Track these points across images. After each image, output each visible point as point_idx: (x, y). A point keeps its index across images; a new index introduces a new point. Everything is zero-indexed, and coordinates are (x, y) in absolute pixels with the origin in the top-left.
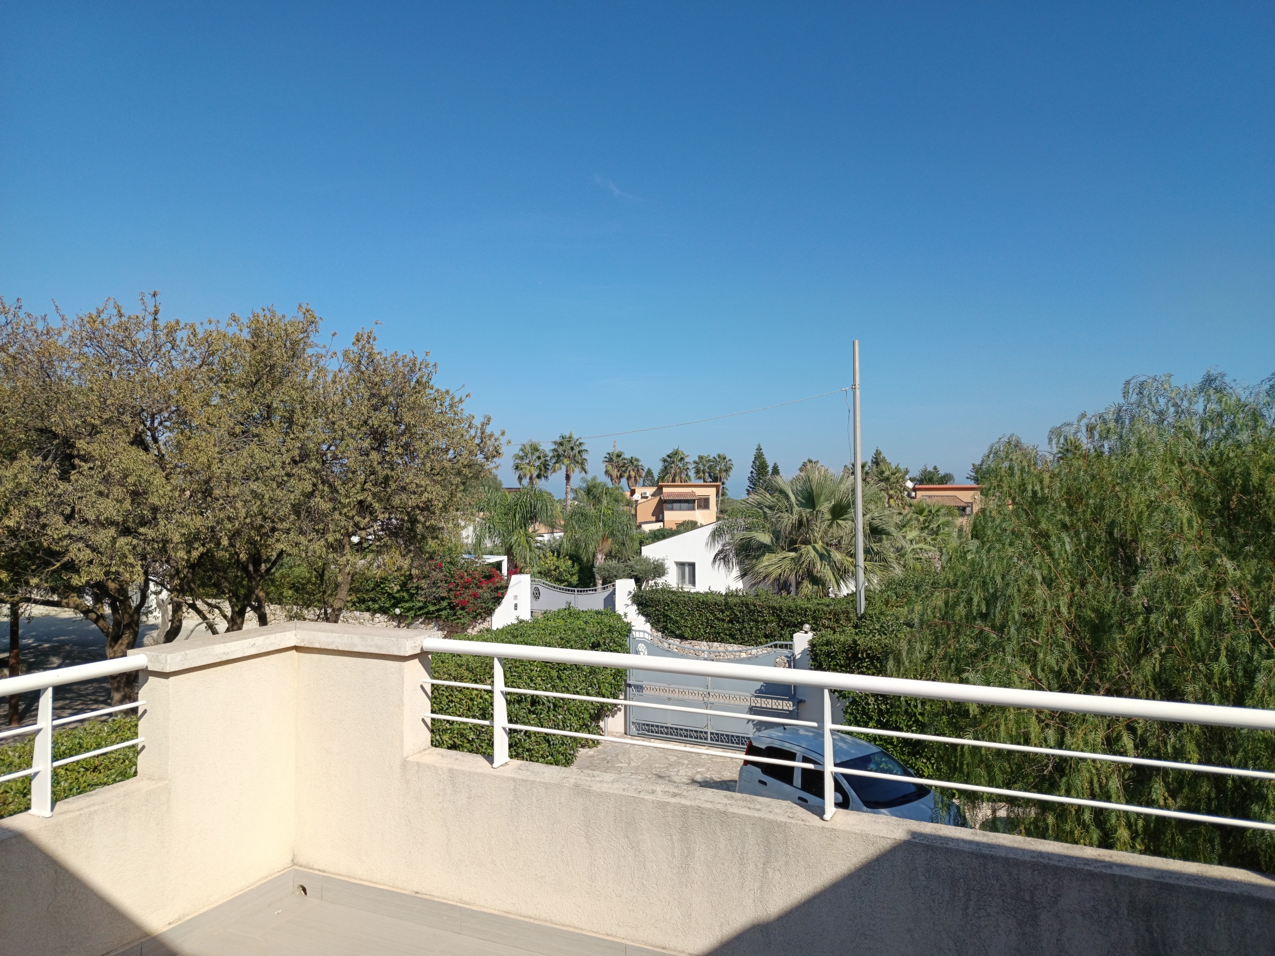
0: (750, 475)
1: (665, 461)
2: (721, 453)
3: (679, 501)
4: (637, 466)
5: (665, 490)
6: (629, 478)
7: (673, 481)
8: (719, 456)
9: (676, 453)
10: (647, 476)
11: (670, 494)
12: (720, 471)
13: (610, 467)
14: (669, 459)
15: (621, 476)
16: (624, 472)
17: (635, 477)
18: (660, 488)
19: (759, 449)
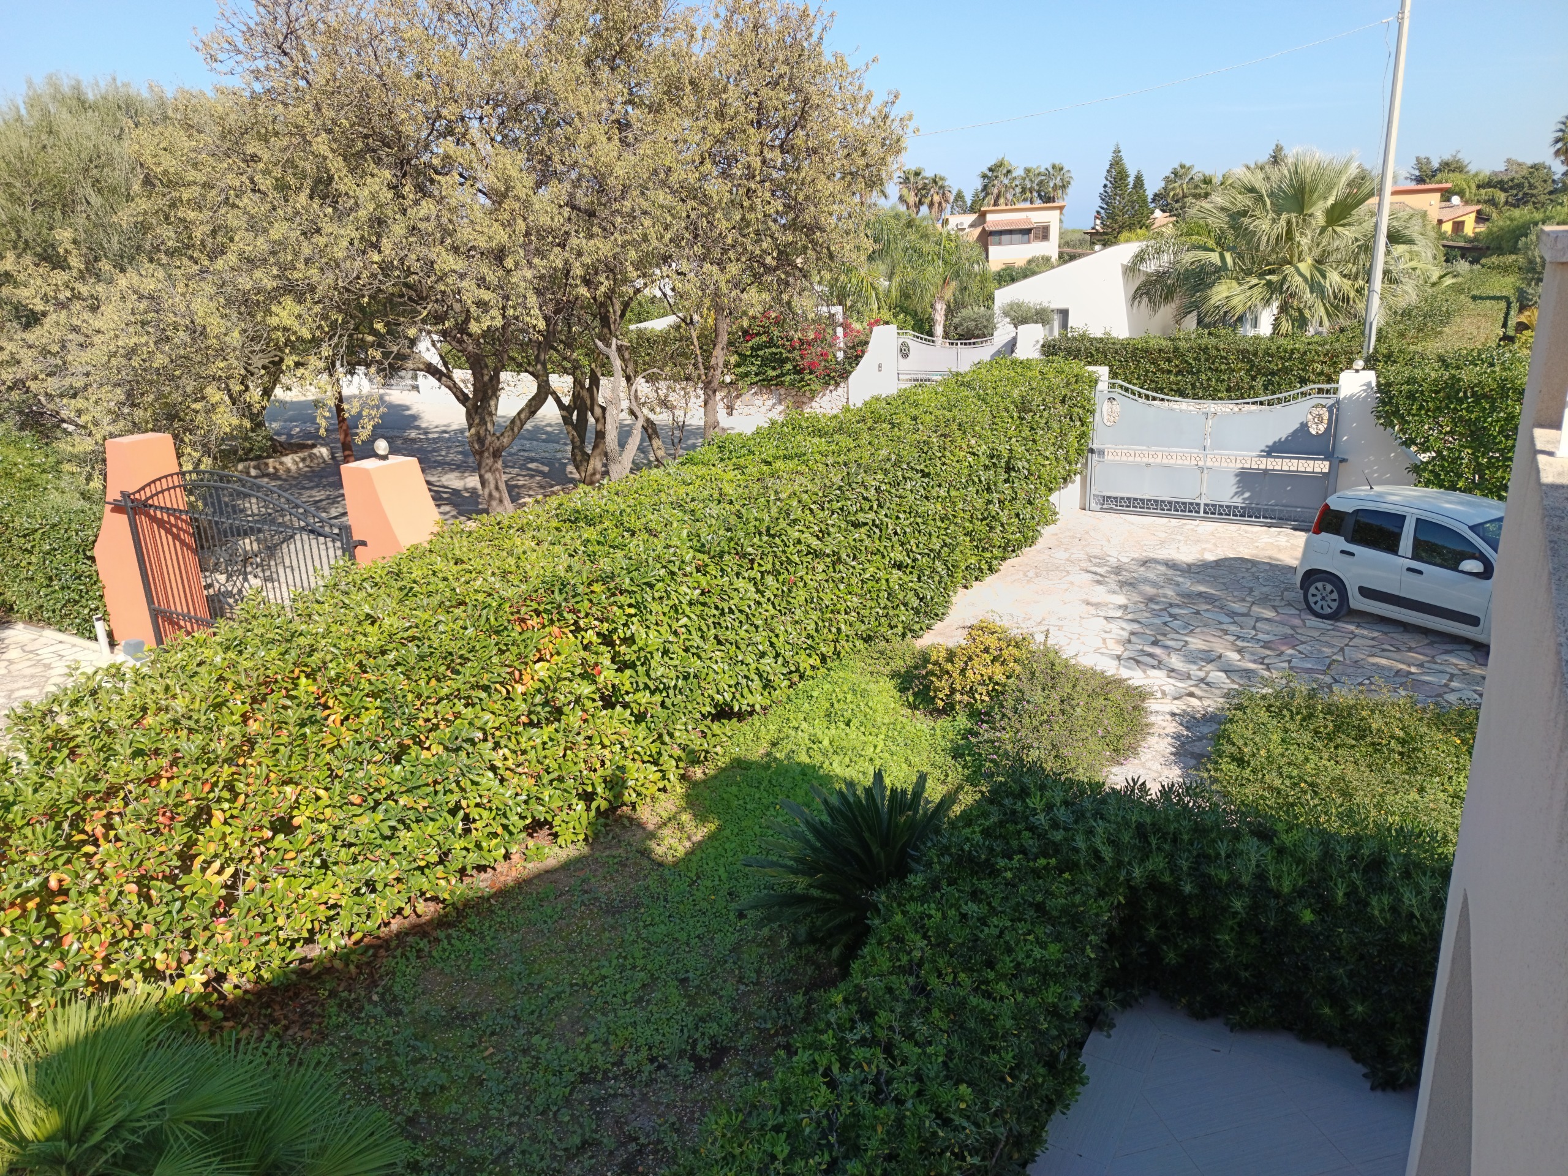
0: (1102, 190)
1: (984, 176)
2: (1057, 163)
3: (1010, 232)
4: (942, 187)
5: (989, 217)
6: (931, 205)
7: (996, 204)
8: (1054, 167)
9: (1000, 165)
10: (956, 200)
11: (997, 223)
12: (1055, 188)
13: (905, 191)
14: (990, 174)
15: (921, 203)
16: (925, 196)
17: (940, 204)
18: (983, 215)
19: (1117, 151)
